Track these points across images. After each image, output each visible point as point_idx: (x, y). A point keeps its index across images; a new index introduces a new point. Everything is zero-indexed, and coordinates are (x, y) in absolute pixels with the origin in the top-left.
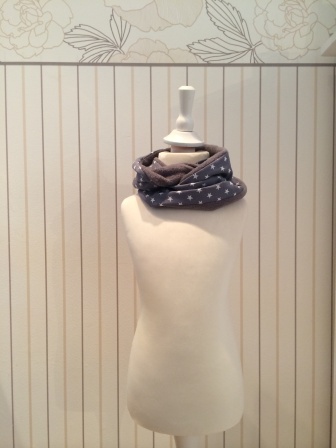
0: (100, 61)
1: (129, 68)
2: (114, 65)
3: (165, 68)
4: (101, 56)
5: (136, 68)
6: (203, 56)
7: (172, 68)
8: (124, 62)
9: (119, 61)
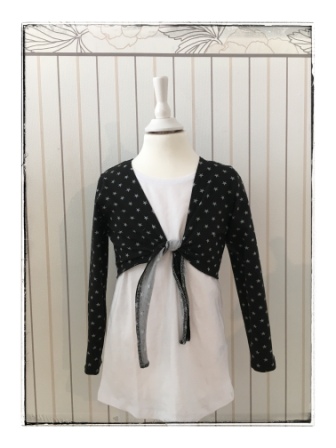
0: (197, 52)
1: (228, 59)
2: (212, 55)
3: (265, 59)
4: (198, 46)
5: (234, 59)
6: (304, 47)
7: (272, 59)
8: (222, 52)
9: (216, 52)
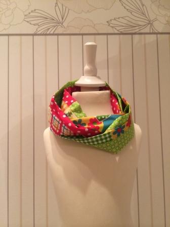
0: (48, 33)
1: (68, 37)
2: (58, 35)
3: (93, 36)
4: (49, 29)
5: (72, 37)
6: (118, 28)
7: (97, 36)
8: (65, 33)
9: (61, 32)
